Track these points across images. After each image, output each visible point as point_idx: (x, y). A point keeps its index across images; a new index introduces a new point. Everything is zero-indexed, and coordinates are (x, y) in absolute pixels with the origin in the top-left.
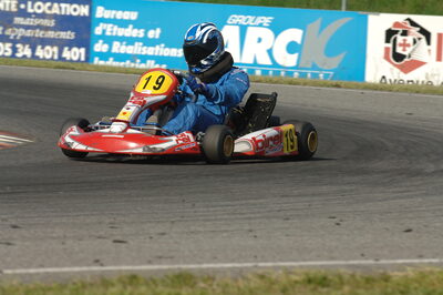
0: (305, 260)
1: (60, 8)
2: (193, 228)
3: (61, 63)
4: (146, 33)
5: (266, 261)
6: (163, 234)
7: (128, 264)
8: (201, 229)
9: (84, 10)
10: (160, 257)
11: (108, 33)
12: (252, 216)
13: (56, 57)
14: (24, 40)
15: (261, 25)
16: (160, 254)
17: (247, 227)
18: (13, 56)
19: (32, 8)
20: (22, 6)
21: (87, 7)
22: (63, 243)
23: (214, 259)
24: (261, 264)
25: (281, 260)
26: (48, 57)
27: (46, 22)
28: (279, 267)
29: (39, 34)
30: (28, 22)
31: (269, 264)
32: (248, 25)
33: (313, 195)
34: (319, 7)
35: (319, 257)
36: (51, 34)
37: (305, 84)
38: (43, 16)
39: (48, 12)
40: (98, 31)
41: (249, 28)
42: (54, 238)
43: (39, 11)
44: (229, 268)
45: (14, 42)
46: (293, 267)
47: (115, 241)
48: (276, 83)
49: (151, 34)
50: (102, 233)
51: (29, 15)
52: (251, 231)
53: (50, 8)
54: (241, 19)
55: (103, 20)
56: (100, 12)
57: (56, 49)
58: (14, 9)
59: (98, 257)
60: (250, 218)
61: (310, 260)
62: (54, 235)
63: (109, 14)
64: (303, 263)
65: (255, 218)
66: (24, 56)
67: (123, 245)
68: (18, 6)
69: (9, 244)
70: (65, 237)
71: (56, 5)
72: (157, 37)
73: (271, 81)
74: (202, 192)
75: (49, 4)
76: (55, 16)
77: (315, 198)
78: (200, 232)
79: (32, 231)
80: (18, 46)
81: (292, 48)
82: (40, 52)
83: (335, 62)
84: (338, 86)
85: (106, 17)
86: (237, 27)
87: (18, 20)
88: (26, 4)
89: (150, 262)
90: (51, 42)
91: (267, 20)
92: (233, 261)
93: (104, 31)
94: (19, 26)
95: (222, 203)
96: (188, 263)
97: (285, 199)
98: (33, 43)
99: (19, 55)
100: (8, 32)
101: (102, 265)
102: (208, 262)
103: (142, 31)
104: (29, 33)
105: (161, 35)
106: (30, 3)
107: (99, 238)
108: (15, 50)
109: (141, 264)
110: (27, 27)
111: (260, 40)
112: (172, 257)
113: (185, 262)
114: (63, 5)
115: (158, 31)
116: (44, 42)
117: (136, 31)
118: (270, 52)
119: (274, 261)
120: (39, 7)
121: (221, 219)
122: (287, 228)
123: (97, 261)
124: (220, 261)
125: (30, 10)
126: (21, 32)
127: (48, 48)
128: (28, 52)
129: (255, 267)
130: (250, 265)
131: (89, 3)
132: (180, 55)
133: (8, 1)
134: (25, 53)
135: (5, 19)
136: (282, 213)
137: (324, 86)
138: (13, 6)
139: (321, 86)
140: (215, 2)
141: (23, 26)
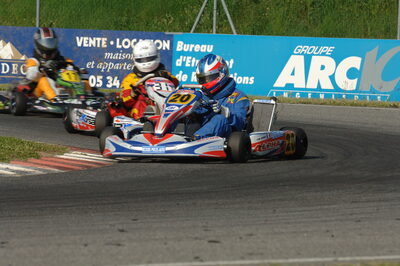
0: (379, 255)
2: (276, 230)
5: (345, 256)
6: (251, 235)
7: (224, 260)
8: (284, 230)
9: (166, 45)
10: (251, 254)
11: (187, 65)
12: (328, 219)
14: (114, 73)
15: (324, 54)
16: (250, 251)
17: (324, 228)
18: (104, 85)
19: (120, 44)
20: (112, 43)
21: (169, 42)
22: (166, 244)
23: (298, 255)
24: (340, 259)
25: (358, 255)
28: (357, 261)
29: (127, 66)
30: (116, 56)
31: (348, 259)
32: (313, 54)
33: (380, 201)
34: (376, 37)
35: (391, 252)
37: (365, 106)
38: (129, 50)
40: (178, 63)
41: (313, 57)
42: (156, 239)
43: (126, 47)
44: (313, 262)
45: (105, 75)
46: (370, 261)
47: (210, 242)
48: (339, 105)
50: (197, 235)
51: (118, 50)
52: (328, 231)
54: (306, 49)
55: (183, 53)
56: (180, 46)
58: (104, 45)
59: (197, 255)
60: (326, 221)
61: (384, 255)
63: (188, 48)
64: (377, 257)
65: (331, 221)
66: (114, 87)
67: (217, 244)
68: (108, 43)
69: (119, 245)
70: (166, 238)
72: (231, 67)
73: (334, 103)
74: (280, 200)
75: (134, 40)
77: (383, 203)
78: (283, 233)
79: (137, 234)
80: (108, 78)
81: (352, 73)
84: (395, 106)
85: (186, 50)
86: (302, 57)
87: (108, 55)
88: (115, 42)
89: (243, 258)
91: (329, 50)
92: (315, 256)
93: (184, 63)
94: (109, 61)
95: (300, 209)
96: (277, 258)
97: (356, 205)
98: (121, 75)
99: (109, 86)
100: (99, 66)
101: (202, 261)
102: (293, 257)
104: (117, 67)
105: (234, 65)
106: (118, 40)
107: (196, 238)
108: (105, 82)
109: (234, 260)
110: (116, 62)
111: (323, 67)
112: (262, 254)
113: (273, 258)
115: (232, 62)
118: (332, 78)
119: (351, 255)
120: (126, 43)
121: (300, 222)
122: (360, 229)
123: (197, 258)
124: (303, 257)
125: (118, 46)
126: (110, 66)
128: (117, 83)
129: (336, 261)
130: (330, 259)
131: (170, 38)
132: (252, 82)
133: (99, 39)
134: (114, 84)
135: (97, 54)
136: (354, 217)
137: (383, 106)
138: (104, 43)
139: (379, 106)
140: (283, 35)
141: (113, 61)
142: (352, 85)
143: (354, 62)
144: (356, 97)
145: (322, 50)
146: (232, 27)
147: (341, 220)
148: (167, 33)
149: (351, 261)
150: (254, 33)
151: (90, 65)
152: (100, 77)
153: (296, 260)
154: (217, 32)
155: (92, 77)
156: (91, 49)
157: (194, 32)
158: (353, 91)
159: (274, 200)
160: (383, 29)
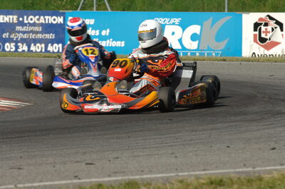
1: (45, 19)
2: (136, 154)
3: (47, 54)
4: (100, 32)
5: (183, 172)
6: (118, 158)
7: (96, 178)
8: (141, 154)
9: (60, 20)
10: (116, 173)
12: (174, 144)
13: (43, 50)
14: (23, 41)
15: (174, 24)
16: (115, 170)
17: (170, 151)
18: (16, 50)
19: (27, 20)
20: (21, 19)
21: (62, 17)
22: (54, 167)
23: (150, 172)
24: (180, 174)
25: (193, 171)
26: (39, 50)
27: (36, 29)
28: (192, 175)
29: (32, 36)
30: (25, 29)
31: (186, 174)
32: (166, 24)
33: (212, 129)
34: (210, 10)
35: (217, 168)
36: (40, 36)
37: (204, 60)
38: (34, 24)
39: (37, 22)
41: (166, 26)
42: (48, 164)
43: (32, 22)
44: (160, 177)
45: (16, 42)
46: (201, 175)
47: (87, 164)
48: (185, 60)
49: (104, 33)
50: (78, 159)
51: (26, 25)
52: (173, 153)
53: (38, 20)
54: (161, 20)
57: (43, 45)
58: (15, 21)
59: (76, 174)
60: (172, 146)
61: (212, 170)
62: (48, 162)
65: (176, 145)
66: (23, 51)
67: (92, 166)
68: (18, 19)
69: (20, 169)
70: (55, 163)
71: (42, 17)
72: (108, 34)
74: (141, 131)
75: (37, 17)
76: (42, 25)
77: (213, 131)
78: (140, 156)
79: (34, 160)
80: (19, 44)
81: (194, 37)
82: (33, 48)
83: (223, 45)
84: (224, 60)
87: (18, 28)
88: (23, 18)
89: (110, 176)
90: (40, 41)
91: (177, 20)
92: (162, 173)
94: (19, 32)
95: (154, 137)
97: (194, 133)
98: (28, 42)
99: (20, 50)
100: (12, 36)
101: (79, 179)
102: (147, 174)
103: (98, 31)
104: (25, 36)
105: (110, 33)
106: (25, 17)
107: (77, 162)
108: (17, 47)
109: (104, 177)
110: (24, 33)
111: (173, 33)
112: (123, 172)
113: (132, 175)
114: (47, 17)
115: (108, 31)
116: (35, 41)
117: (94, 31)
118: (180, 40)
119: (188, 171)
120: (31, 19)
121: (153, 147)
122: (196, 151)
123: (76, 177)
124: (154, 173)
125: (26, 22)
126: (20, 36)
127: (38, 45)
128: (25, 48)
129: (177, 175)
130: (173, 174)
131: (63, 14)
132: (123, 45)
133: (11, 17)
134: (24, 49)
135: (10, 27)
136: (193, 142)
137: (216, 60)
138: (15, 19)
139: (213, 60)
140: (144, 11)
141: (22, 32)
142: (194, 45)
143: (195, 29)
144: (197, 54)
145: (172, 21)
146: (108, 6)
147: (183, 145)
148: (61, 11)
149: (188, 175)
150: (124, 10)
151: (6, 35)
152: (13, 44)
153: (148, 176)
154: (97, 10)
155: (7, 44)
156: (6, 24)
157: (81, 10)
158: (195, 50)
159: (136, 131)
160: (216, 5)
